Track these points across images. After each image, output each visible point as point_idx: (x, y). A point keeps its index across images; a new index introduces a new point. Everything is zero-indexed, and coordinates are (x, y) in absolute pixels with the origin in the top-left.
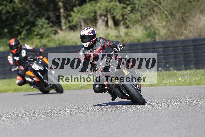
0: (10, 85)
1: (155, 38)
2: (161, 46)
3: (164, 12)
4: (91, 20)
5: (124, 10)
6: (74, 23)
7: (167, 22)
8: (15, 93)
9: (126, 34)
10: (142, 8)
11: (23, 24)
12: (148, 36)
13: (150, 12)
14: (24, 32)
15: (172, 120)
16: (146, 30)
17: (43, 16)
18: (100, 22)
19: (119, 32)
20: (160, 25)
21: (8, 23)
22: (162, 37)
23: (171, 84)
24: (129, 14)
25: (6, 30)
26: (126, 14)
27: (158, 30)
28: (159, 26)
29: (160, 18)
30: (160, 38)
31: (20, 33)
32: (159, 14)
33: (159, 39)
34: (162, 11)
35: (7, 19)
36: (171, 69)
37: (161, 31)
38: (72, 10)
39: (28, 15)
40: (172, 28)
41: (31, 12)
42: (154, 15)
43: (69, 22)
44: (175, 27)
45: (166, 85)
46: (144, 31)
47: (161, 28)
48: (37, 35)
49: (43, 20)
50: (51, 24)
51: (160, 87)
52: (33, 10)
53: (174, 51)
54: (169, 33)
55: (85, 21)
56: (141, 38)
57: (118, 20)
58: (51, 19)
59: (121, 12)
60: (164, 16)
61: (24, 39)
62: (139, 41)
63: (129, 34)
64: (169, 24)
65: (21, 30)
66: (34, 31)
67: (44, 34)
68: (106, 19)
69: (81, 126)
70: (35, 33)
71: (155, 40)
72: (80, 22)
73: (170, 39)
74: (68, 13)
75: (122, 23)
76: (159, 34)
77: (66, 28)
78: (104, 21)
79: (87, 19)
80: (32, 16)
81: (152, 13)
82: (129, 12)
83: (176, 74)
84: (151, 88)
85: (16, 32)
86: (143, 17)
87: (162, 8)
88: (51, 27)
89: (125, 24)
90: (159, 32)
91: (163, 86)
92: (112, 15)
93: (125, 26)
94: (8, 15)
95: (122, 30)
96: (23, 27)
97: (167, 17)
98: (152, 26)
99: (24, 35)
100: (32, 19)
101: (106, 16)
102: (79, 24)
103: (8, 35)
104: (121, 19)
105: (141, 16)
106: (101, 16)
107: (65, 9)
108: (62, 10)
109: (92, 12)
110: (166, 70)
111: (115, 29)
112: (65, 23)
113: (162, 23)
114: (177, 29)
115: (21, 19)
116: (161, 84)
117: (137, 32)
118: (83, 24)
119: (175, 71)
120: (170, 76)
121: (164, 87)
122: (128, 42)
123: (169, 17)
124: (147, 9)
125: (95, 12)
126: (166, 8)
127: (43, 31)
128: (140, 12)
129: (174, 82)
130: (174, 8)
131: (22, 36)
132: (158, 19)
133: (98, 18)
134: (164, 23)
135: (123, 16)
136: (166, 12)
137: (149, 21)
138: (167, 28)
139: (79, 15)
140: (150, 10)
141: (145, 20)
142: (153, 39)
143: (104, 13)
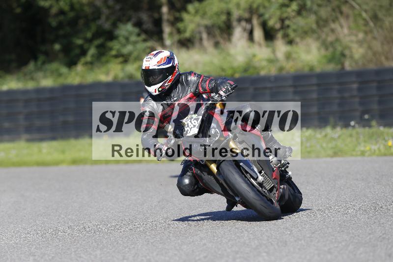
0: (63, 152)
1: (343, 64)
2: (354, 79)
3: (360, 15)
4: (220, 28)
5: (284, 9)
6: (187, 35)
7: (366, 33)
8: (74, 168)
9: (288, 56)
10: (319, 6)
11: (89, 35)
12: (331, 60)
13: (334, 14)
14: (92, 51)
15: (375, 222)
16: (327, 49)
17: (129, 20)
18: (238, 33)
19: (274, 52)
20: (354, 38)
21: (61, 32)
22: (356, 62)
23: (373, 153)
24: (294, 17)
25: (57, 47)
26: (287, 18)
27: (350, 48)
28: (352, 41)
29: (352, 25)
30: (354, 64)
31: (84, 53)
32: (351, 19)
33: (350, 66)
34: (356, 12)
35: (60, 25)
36: (374, 123)
37: (354, 51)
38: (184, 9)
39: (99, 18)
40: (377, 46)
41: (106, 11)
42: (342, 20)
43: (179, 31)
44: (382, 44)
45: (363, 153)
46: (323, 52)
47: (355, 46)
48: (116, 56)
49: (129, 27)
50: (143, 36)
51: (353, 158)
52: (109, 7)
53: (379, 88)
54: (370, 53)
55: (210, 30)
56: (315, 63)
57: (272, 29)
58: (145, 27)
59: (278, 13)
60: (361, 22)
61: (91, 63)
62: (312, 69)
63: (294, 55)
64: (369, 37)
65: (86, 46)
66: (111, 49)
67: (130, 54)
68: (248, 27)
69: (199, 232)
70: (114, 53)
71: (343, 68)
72: (200, 33)
73: (372, 66)
74: (177, 15)
75: (280, 35)
76: (352, 57)
77: (173, 44)
78: (245, 30)
79: (213, 26)
80: (107, 19)
81: (339, 15)
82: (293, 14)
83: (382, 133)
84: (334, 159)
85: (77, 51)
86: (321, 23)
87: (357, 7)
88: (145, 40)
89: (286, 36)
90: (351, 52)
91: (357, 155)
92: (261, 19)
93: (287, 39)
94: (62, 18)
95: (281, 47)
96: (90, 41)
97: (366, 24)
98: (337, 40)
99: (93, 56)
100: (107, 26)
101: (249, 21)
102: (198, 36)
103: (61, 55)
104: (278, 26)
105: (317, 23)
106: (240, 20)
107: (172, 6)
108: (165, 9)
109: (222, 13)
110: (364, 126)
111: (268, 46)
112: (171, 34)
113: (356, 36)
114: (386, 48)
115: (87, 25)
116: (354, 153)
117: (308, 52)
118: (205, 36)
119: (382, 128)
120: (371, 137)
121: (359, 158)
122: (292, 71)
123: (371, 24)
124: (329, 9)
125: (229, 14)
126: (365, 7)
127: (129, 48)
128: (316, 13)
129: (379, 149)
130: (381, 7)
131: (88, 58)
132: (349, 28)
133: (235, 23)
134: (361, 35)
135: (282, 20)
136: (364, 15)
137: (333, 31)
138: (365, 45)
139: (197, 19)
140: (333, 10)
141: (326, 30)
142: (339, 67)
143: (246, 15)
